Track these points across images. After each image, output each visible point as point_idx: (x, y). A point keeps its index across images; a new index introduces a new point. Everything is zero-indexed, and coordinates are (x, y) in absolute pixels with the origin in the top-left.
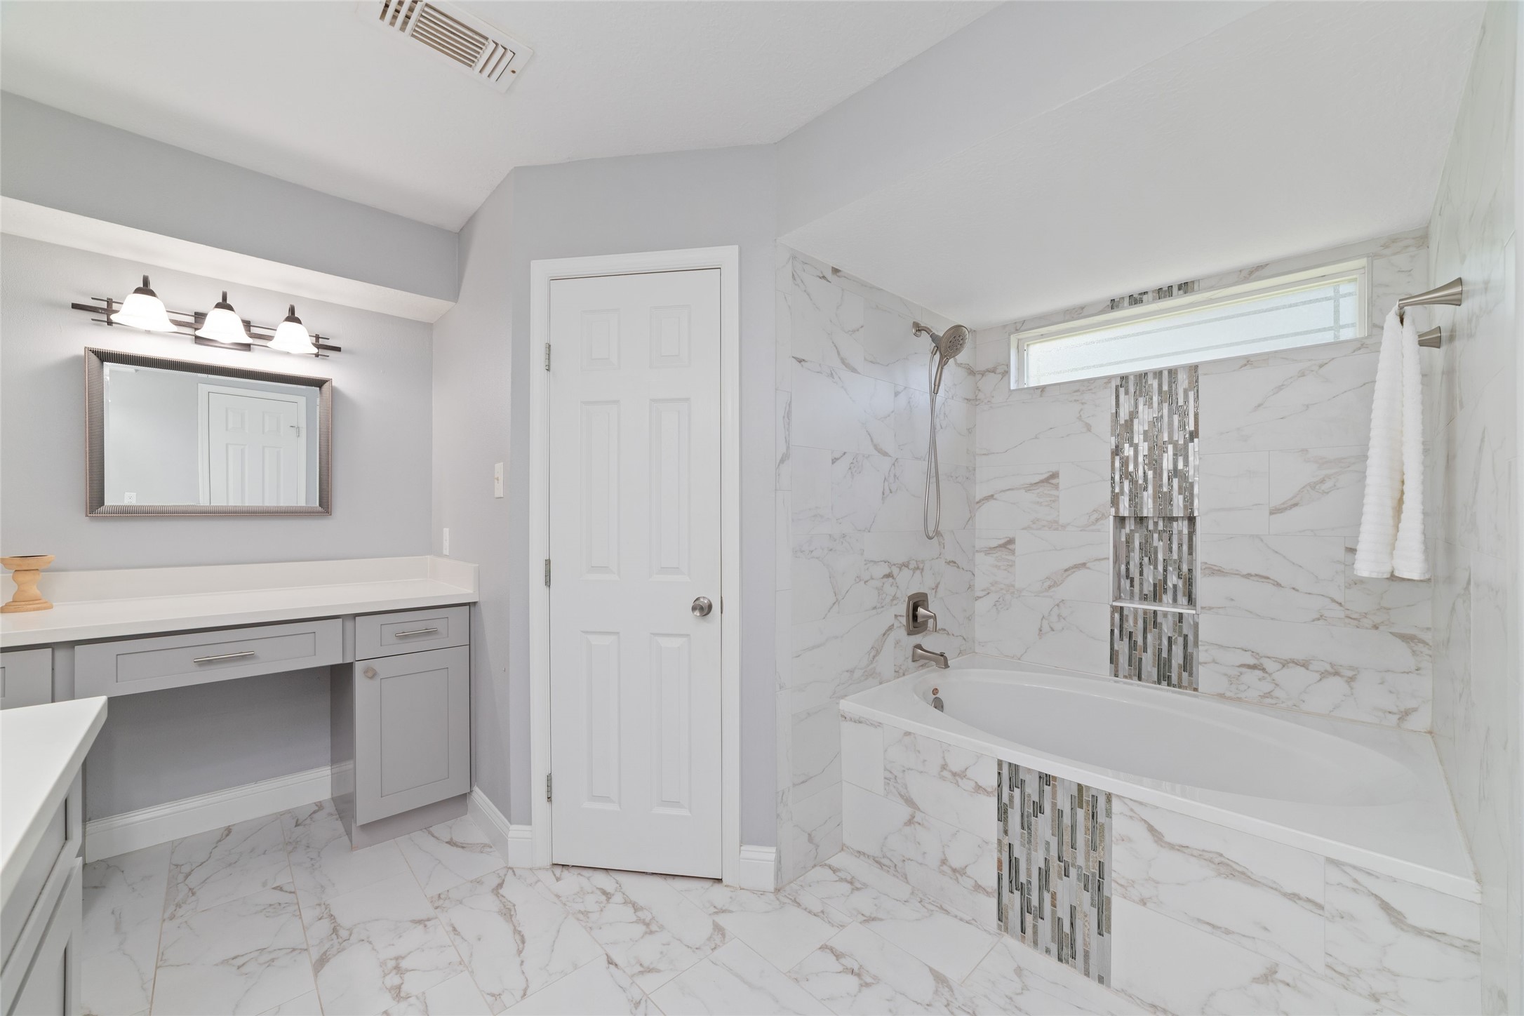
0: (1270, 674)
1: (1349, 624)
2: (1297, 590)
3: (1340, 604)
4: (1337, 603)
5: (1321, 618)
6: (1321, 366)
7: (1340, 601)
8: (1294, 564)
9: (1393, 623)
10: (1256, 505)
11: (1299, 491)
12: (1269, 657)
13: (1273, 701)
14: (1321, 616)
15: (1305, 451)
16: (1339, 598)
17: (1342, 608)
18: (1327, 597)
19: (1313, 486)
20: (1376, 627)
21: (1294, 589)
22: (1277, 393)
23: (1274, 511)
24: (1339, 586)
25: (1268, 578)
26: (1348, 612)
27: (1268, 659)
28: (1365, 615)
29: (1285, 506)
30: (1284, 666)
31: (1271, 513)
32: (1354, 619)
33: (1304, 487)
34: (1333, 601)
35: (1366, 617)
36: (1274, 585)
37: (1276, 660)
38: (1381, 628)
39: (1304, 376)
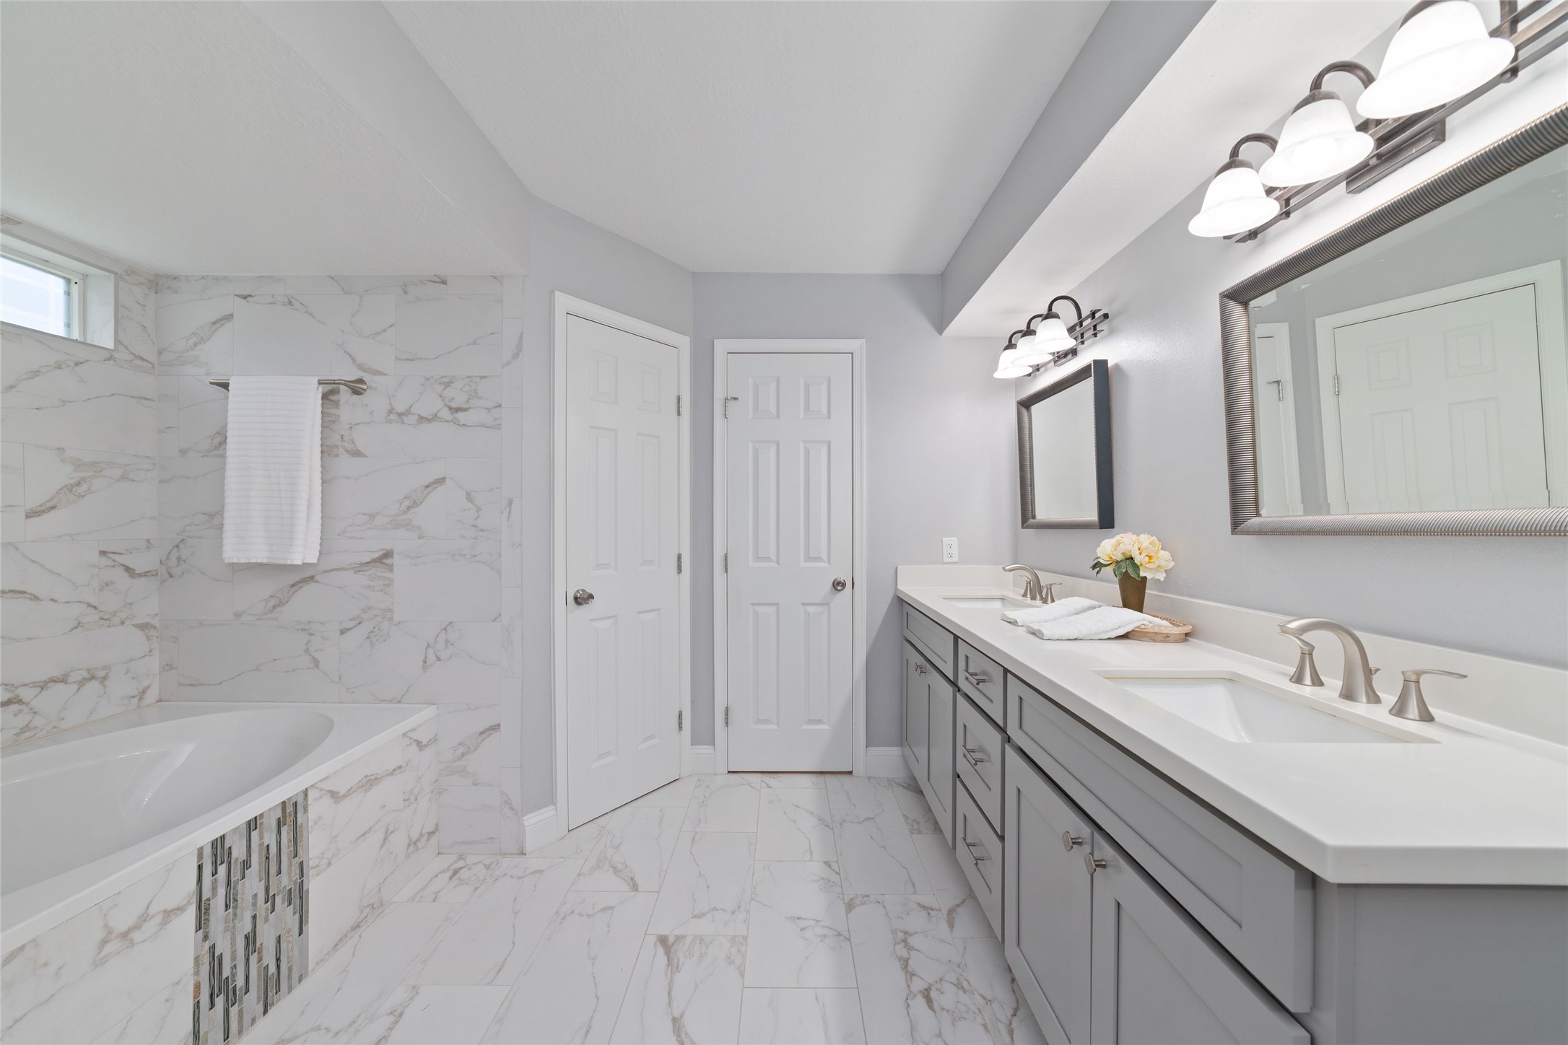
0: (27, 704)
1: (103, 625)
2: (56, 601)
3: (95, 608)
4: (93, 607)
5: (79, 625)
6: (77, 364)
7: (95, 605)
8: (52, 572)
9: (134, 616)
10: (9, 506)
11: (57, 493)
12: (25, 685)
13: (31, 734)
14: (79, 623)
15: (61, 449)
16: (94, 601)
17: (96, 611)
18: (84, 603)
19: (70, 488)
20: (123, 623)
21: (52, 600)
22: (33, 378)
23: (31, 514)
24: (94, 590)
25: (24, 592)
26: (101, 614)
27: (25, 687)
28: (114, 614)
29: (43, 508)
30: (42, 689)
31: (27, 517)
32: (107, 619)
33: (61, 489)
34: (89, 605)
35: (115, 615)
36: (31, 599)
37: (34, 685)
38: (127, 623)
39: (60, 368)
